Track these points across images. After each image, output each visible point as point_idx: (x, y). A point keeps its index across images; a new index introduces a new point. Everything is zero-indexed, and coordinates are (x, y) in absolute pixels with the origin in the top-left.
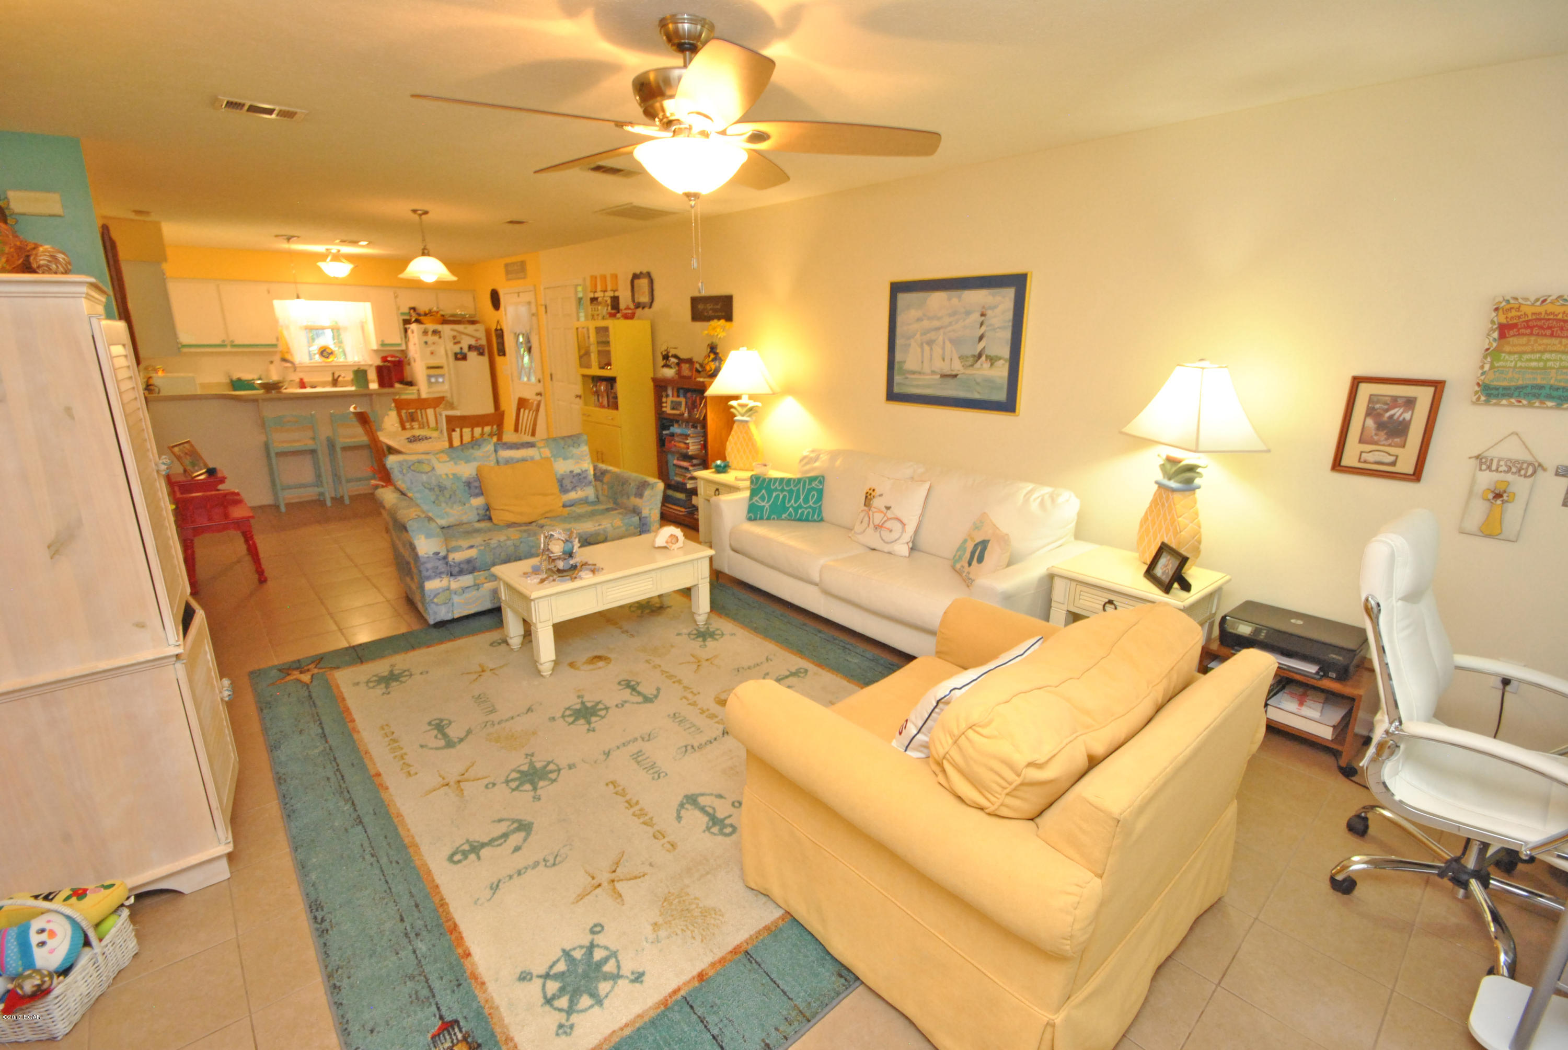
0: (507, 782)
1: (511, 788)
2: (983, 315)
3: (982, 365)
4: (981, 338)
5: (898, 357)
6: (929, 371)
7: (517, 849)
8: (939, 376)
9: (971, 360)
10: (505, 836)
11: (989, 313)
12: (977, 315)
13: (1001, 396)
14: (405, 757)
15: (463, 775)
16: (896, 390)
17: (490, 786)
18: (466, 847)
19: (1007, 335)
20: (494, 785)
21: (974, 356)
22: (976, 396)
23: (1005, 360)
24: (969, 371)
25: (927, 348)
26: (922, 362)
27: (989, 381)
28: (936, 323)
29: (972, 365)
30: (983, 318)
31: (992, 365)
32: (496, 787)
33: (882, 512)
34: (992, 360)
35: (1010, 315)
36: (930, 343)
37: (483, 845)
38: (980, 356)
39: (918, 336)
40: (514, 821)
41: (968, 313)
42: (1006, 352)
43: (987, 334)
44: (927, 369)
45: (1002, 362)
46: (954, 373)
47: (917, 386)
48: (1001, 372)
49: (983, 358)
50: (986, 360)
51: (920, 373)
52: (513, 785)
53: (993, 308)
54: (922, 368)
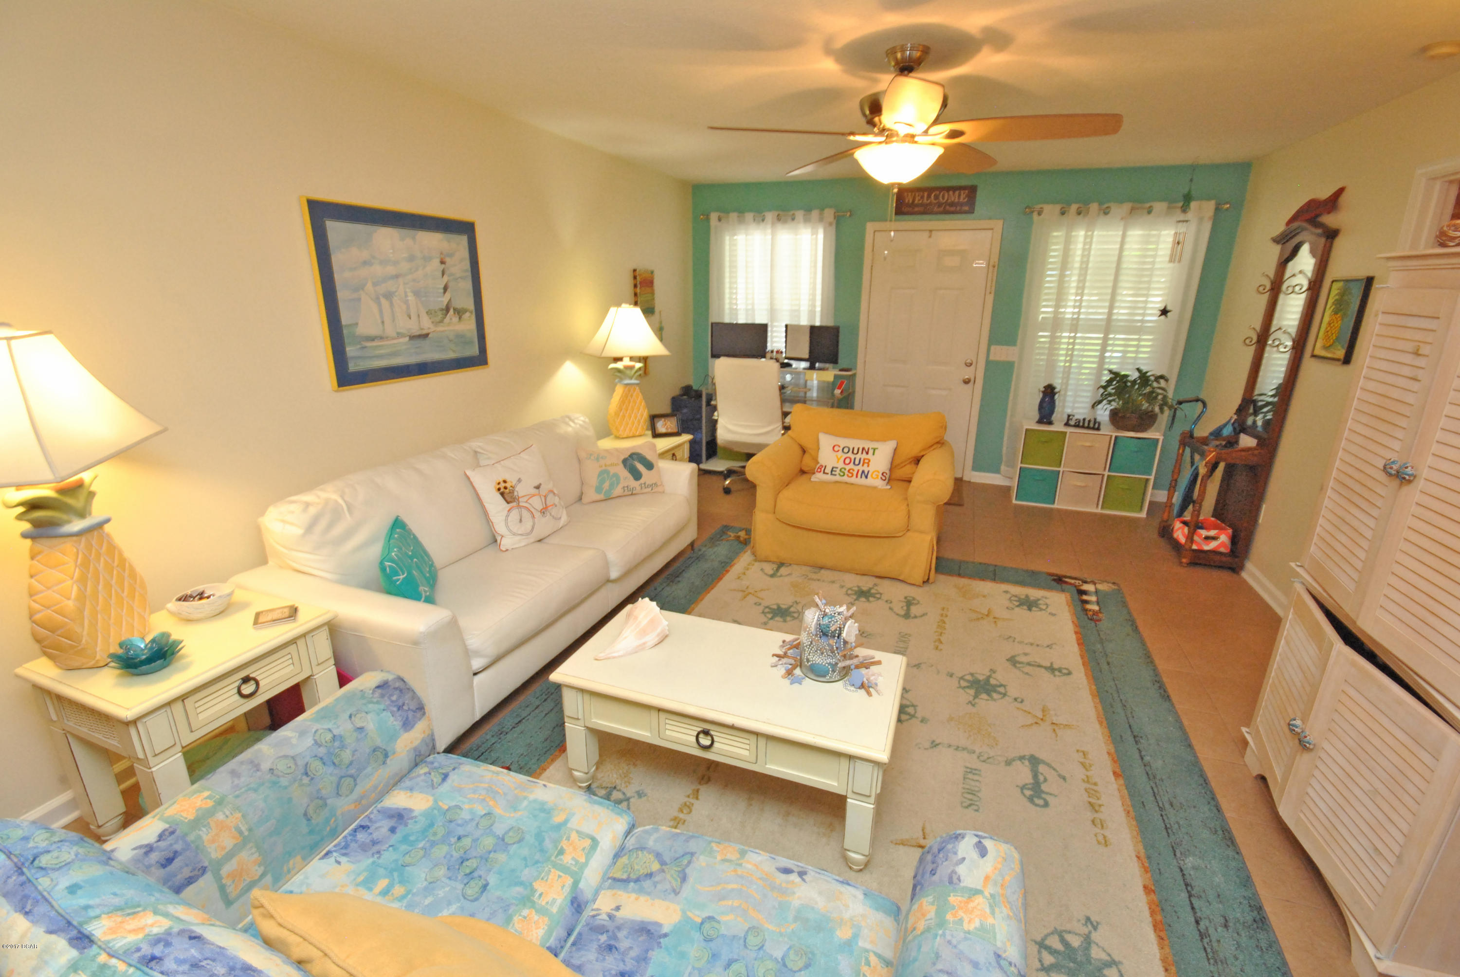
0: (1005, 695)
1: (1005, 689)
2: (442, 262)
3: (451, 319)
4: (445, 289)
5: (345, 318)
6: (395, 335)
7: (1026, 654)
8: (407, 339)
9: (440, 315)
10: (1029, 664)
11: (448, 260)
12: (436, 262)
13: (475, 351)
14: (1085, 778)
15: (1036, 723)
16: (352, 367)
17: (1019, 700)
18: (1057, 673)
19: (468, 285)
20: (1016, 699)
21: (442, 310)
22: (451, 355)
23: (471, 312)
24: (440, 328)
25: (385, 303)
26: (383, 322)
27: (460, 338)
28: (391, 270)
29: (441, 321)
30: (443, 266)
31: (460, 318)
32: (1016, 696)
33: (534, 495)
34: (459, 313)
35: (467, 264)
36: (389, 296)
37: (1046, 668)
38: (447, 309)
39: (369, 287)
40: (1019, 668)
41: (427, 259)
42: (470, 305)
43: (451, 285)
44: (390, 331)
45: (468, 314)
46: (424, 332)
47: (381, 357)
48: (469, 325)
49: (451, 311)
50: (454, 313)
51: (381, 338)
52: (1002, 690)
53: (451, 255)
54: (384, 330)
